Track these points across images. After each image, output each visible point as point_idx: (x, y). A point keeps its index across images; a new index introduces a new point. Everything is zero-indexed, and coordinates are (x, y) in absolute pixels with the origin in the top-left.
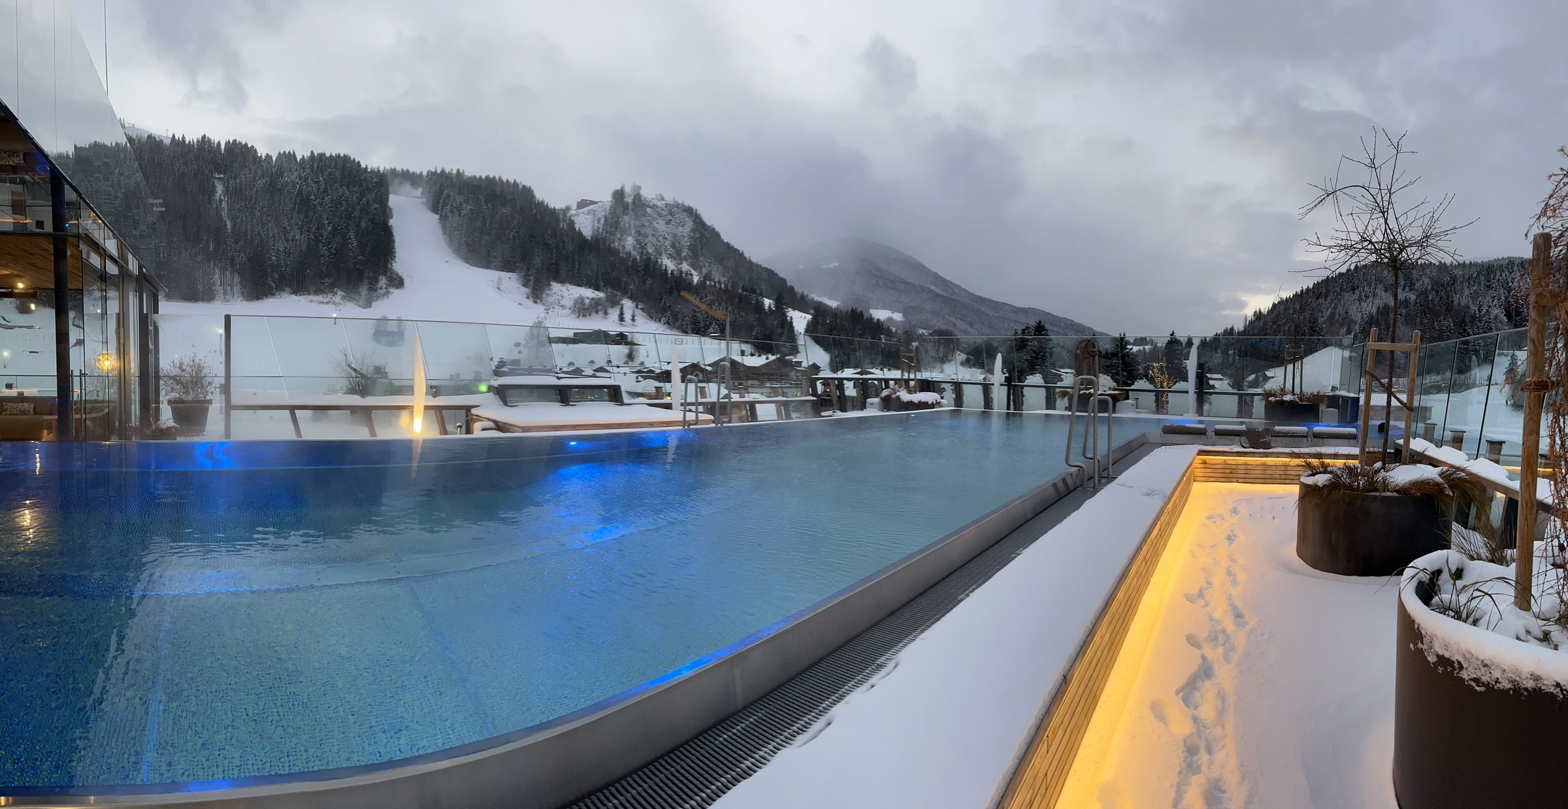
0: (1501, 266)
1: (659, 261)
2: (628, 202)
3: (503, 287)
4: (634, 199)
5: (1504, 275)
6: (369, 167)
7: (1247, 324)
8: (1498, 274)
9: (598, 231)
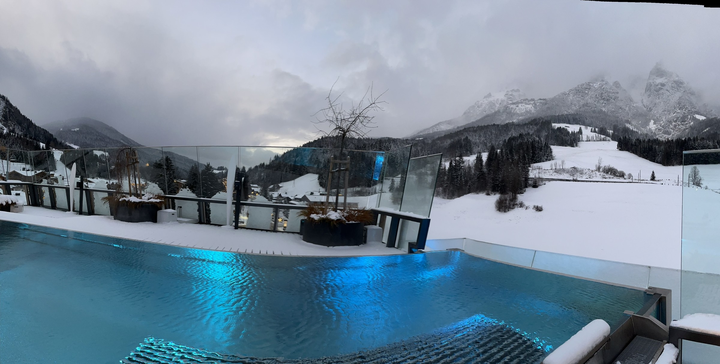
0: (385, 140)
5: (387, 144)
7: (271, 162)
8: (384, 144)
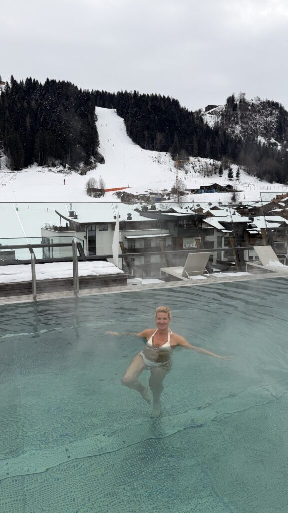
1: (256, 138)
2: (237, 103)
3: (161, 161)
4: (241, 102)
6: (83, 90)
9: (218, 124)
